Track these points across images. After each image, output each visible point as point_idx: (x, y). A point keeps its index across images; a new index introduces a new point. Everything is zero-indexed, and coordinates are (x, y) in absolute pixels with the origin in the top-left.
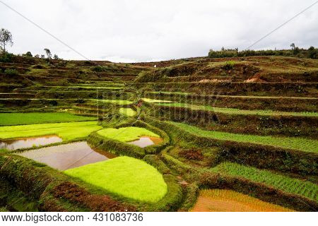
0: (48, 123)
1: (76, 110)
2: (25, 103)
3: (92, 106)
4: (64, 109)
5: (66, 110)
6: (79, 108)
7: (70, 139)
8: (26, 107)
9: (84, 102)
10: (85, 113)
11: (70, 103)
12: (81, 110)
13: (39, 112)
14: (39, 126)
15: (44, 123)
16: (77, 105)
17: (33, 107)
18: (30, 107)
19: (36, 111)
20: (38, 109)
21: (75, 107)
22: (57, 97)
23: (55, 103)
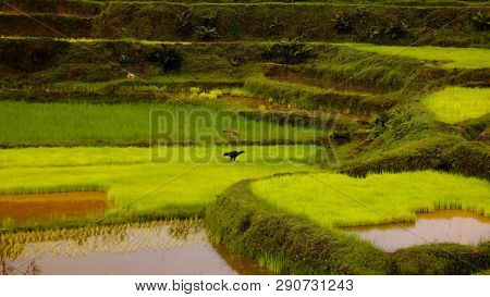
0: (100, 143)
1: (260, 93)
2: (44, 57)
3: (338, 79)
4: (208, 87)
5: (213, 94)
6: (274, 83)
7: (141, 208)
8: (47, 74)
9: (305, 57)
10: (291, 110)
11: (241, 60)
12: (277, 96)
13: (94, 98)
14: (59, 154)
15: (84, 142)
16: (271, 74)
17: (76, 75)
18: (61, 78)
19: (80, 96)
20: (95, 88)
21: (260, 79)
22: (185, 32)
23: (171, 62)
